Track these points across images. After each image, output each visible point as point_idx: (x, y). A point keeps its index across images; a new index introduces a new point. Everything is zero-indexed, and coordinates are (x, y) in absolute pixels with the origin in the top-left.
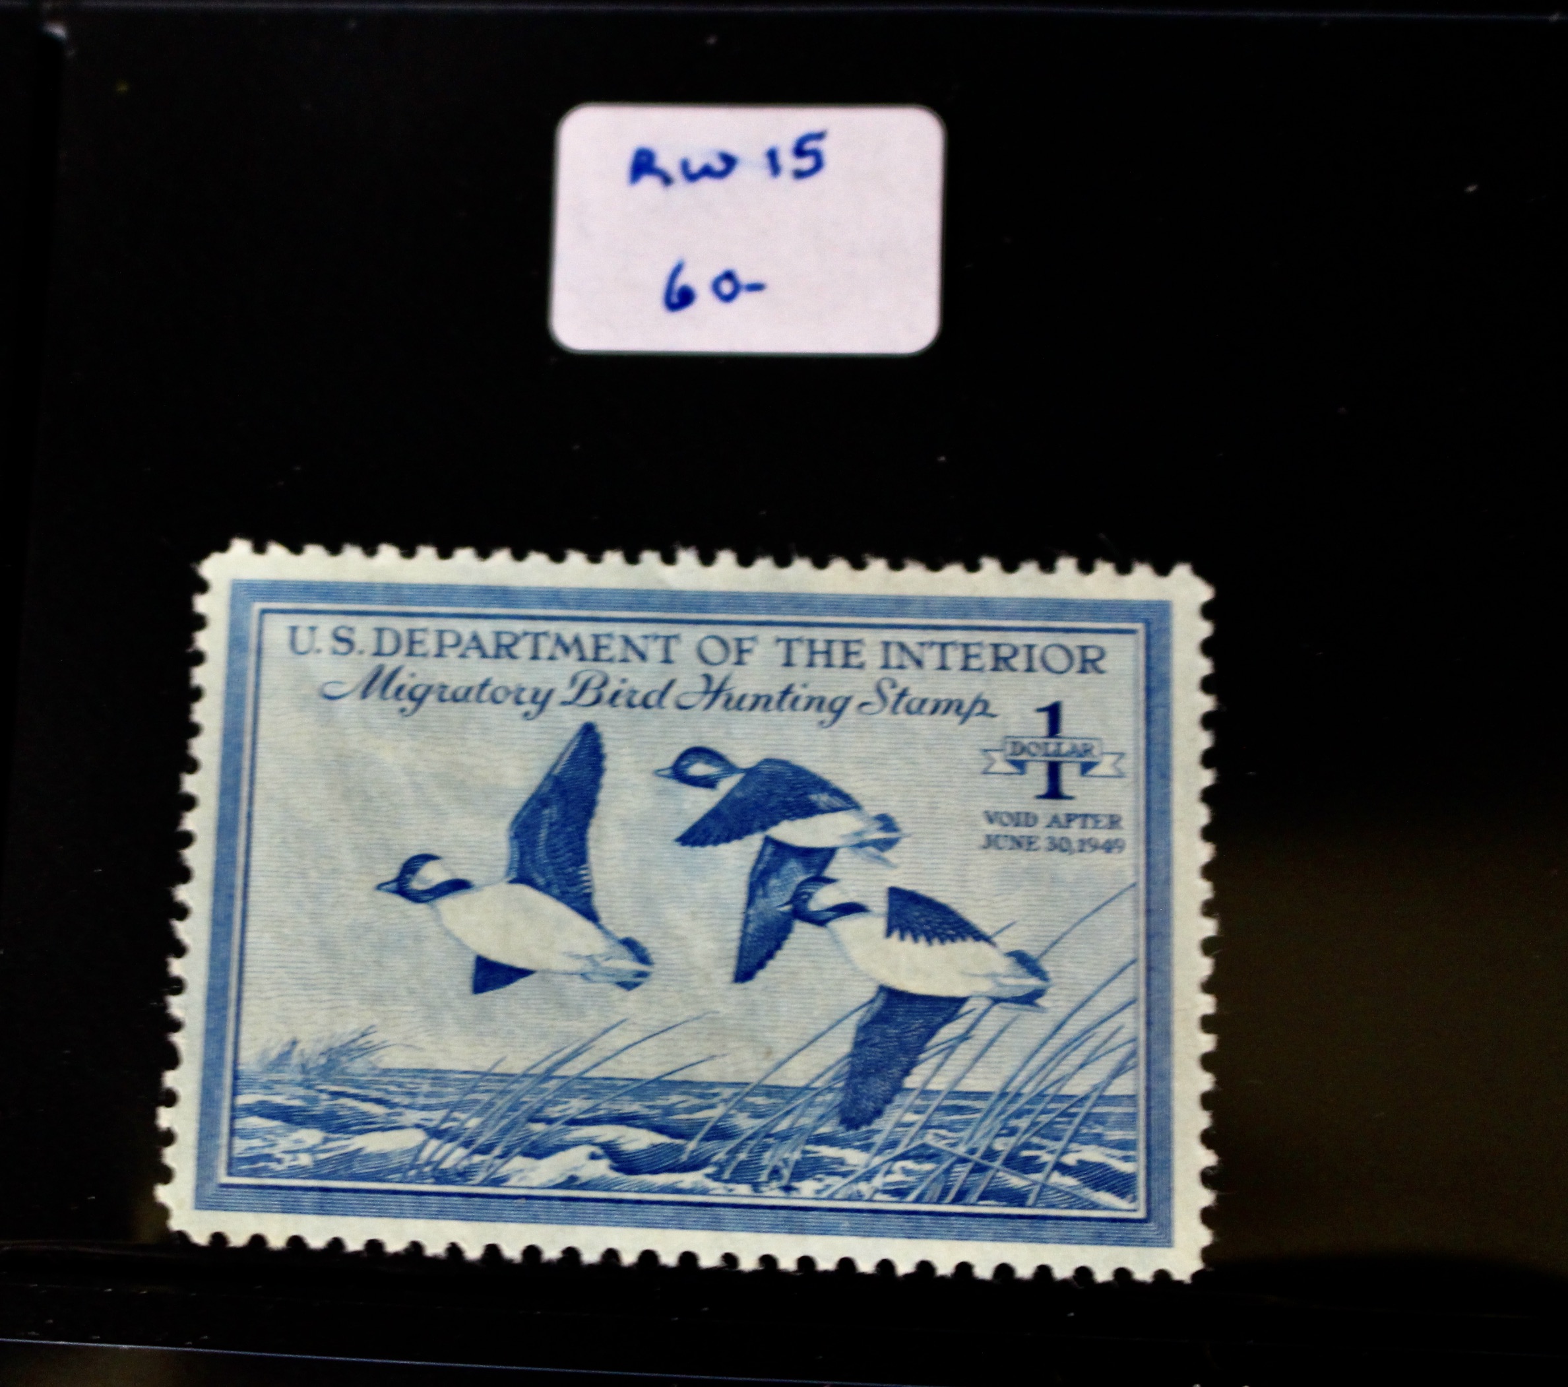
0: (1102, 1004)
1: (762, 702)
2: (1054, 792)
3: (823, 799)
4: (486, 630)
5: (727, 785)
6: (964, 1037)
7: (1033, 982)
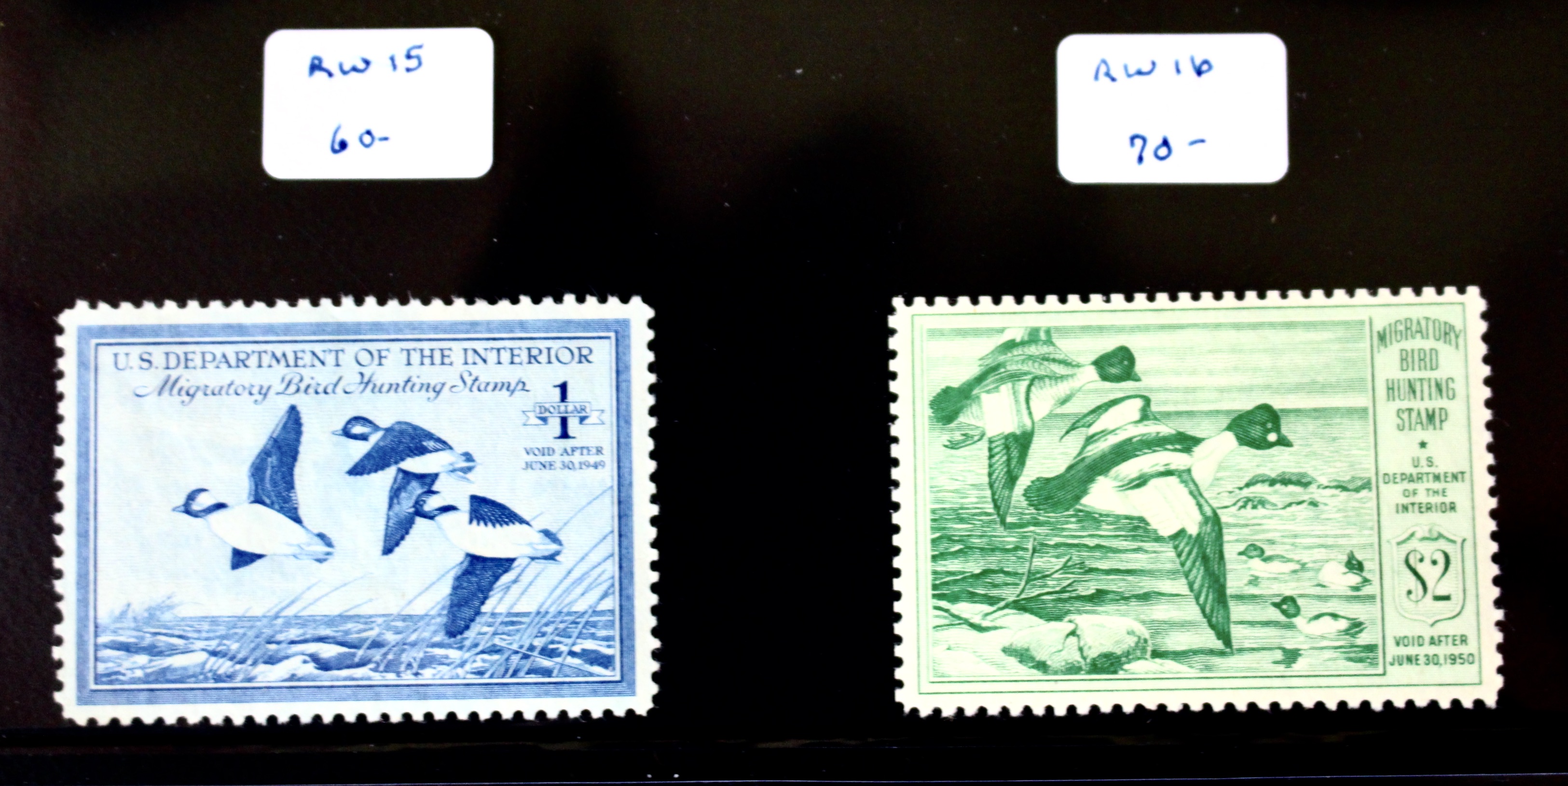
0: (595, 558)
1: (394, 387)
2: (565, 435)
3: (430, 444)
4: (230, 351)
5: (375, 438)
6: (515, 581)
7: (554, 547)
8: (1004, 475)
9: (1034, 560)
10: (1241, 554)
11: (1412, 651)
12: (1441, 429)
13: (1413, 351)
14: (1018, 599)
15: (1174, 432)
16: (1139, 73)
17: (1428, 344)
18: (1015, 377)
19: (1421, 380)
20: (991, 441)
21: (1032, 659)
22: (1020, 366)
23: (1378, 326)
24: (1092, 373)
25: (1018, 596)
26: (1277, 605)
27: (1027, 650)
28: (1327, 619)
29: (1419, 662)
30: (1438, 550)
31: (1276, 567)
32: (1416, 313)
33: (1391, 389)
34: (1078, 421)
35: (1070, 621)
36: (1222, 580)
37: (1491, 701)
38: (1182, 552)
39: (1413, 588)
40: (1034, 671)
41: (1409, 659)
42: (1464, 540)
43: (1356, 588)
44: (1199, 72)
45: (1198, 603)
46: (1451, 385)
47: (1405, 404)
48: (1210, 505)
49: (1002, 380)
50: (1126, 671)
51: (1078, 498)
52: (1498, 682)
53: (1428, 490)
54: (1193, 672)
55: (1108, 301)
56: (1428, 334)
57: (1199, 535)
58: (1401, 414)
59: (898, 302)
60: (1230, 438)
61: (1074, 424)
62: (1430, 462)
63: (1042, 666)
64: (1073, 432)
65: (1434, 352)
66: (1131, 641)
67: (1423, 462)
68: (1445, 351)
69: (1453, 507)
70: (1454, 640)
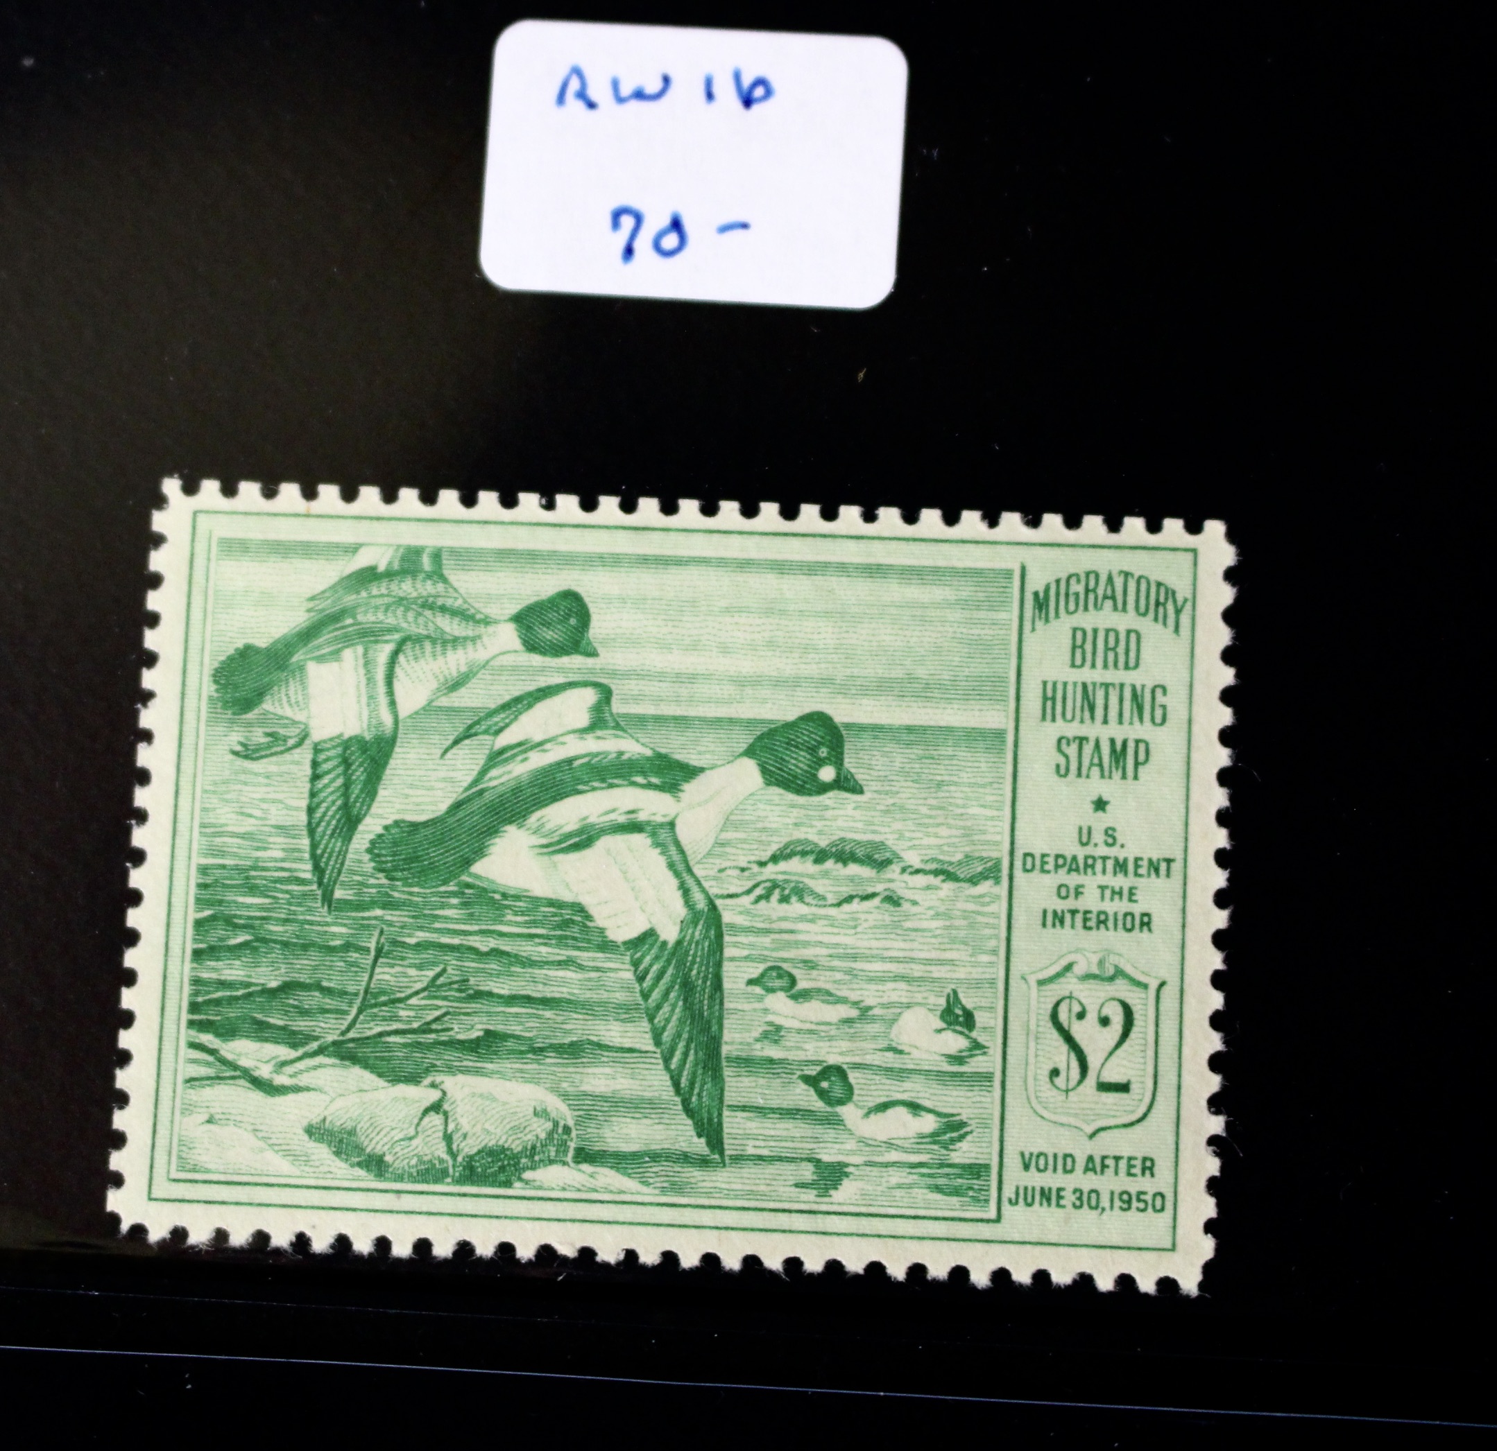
8: (336, 812)
9: (378, 970)
10: (751, 982)
11: (1052, 1180)
12: (1136, 777)
13: (1095, 631)
14: (341, 1038)
15: (649, 753)
16: (639, 95)
17: (1123, 621)
18: (370, 635)
19: (1106, 686)
20: (317, 749)
21: (359, 1149)
22: (381, 616)
23: (1036, 582)
24: (507, 637)
25: (343, 1033)
26: (810, 1081)
27: (352, 1133)
28: (901, 1111)
29: (1062, 1202)
30: (1114, 999)
31: (814, 1011)
32: (1107, 563)
33: (1051, 700)
34: (478, 723)
35: (433, 1085)
36: (715, 1028)
37: (1190, 1283)
38: (647, 972)
39: (1062, 1067)
40: (361, 1172)
41: (1045, 1195)
42: (1162, 984)
43: (958, 1059)
44: (748, 102)
45: (667, 1068)
46: (1160, 699)
47: (1073, 729)
48: (704, 891)
49: (348, 640)
50: (527, 1182)
51: (467, 862)
52: (1207, 1247)
53: (1102, 888)
54: (648, 1194)
55: (550, 506)
56: (1125, 603)
57: (679, 943)
58: (1064, 746)
59: (171, 487)
60: (749, 770)
61: (470, 727)
62: (1111, 835)
63: (376, 1164)
64: (467, 742)
65: (1133, 637)
66: (540, 1129)
67: (1098, 837)
68: (1155, 635)
69: (1146, 922)
70: (1130, 1166)
